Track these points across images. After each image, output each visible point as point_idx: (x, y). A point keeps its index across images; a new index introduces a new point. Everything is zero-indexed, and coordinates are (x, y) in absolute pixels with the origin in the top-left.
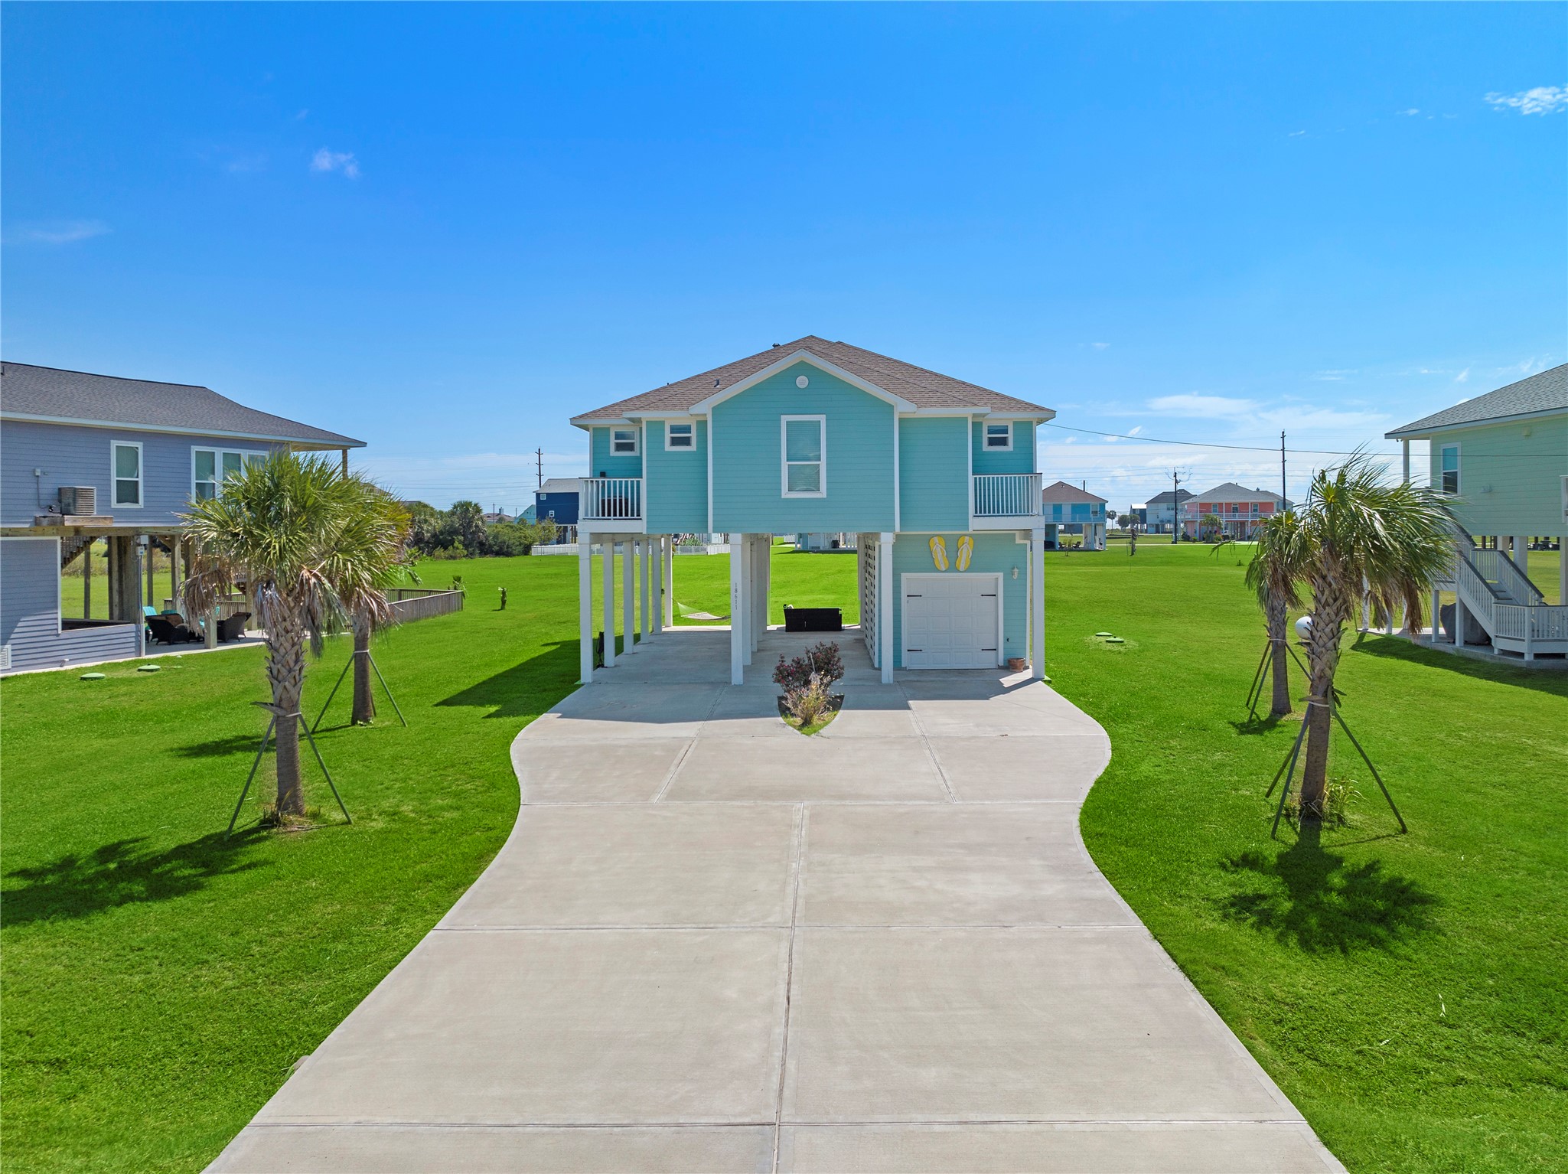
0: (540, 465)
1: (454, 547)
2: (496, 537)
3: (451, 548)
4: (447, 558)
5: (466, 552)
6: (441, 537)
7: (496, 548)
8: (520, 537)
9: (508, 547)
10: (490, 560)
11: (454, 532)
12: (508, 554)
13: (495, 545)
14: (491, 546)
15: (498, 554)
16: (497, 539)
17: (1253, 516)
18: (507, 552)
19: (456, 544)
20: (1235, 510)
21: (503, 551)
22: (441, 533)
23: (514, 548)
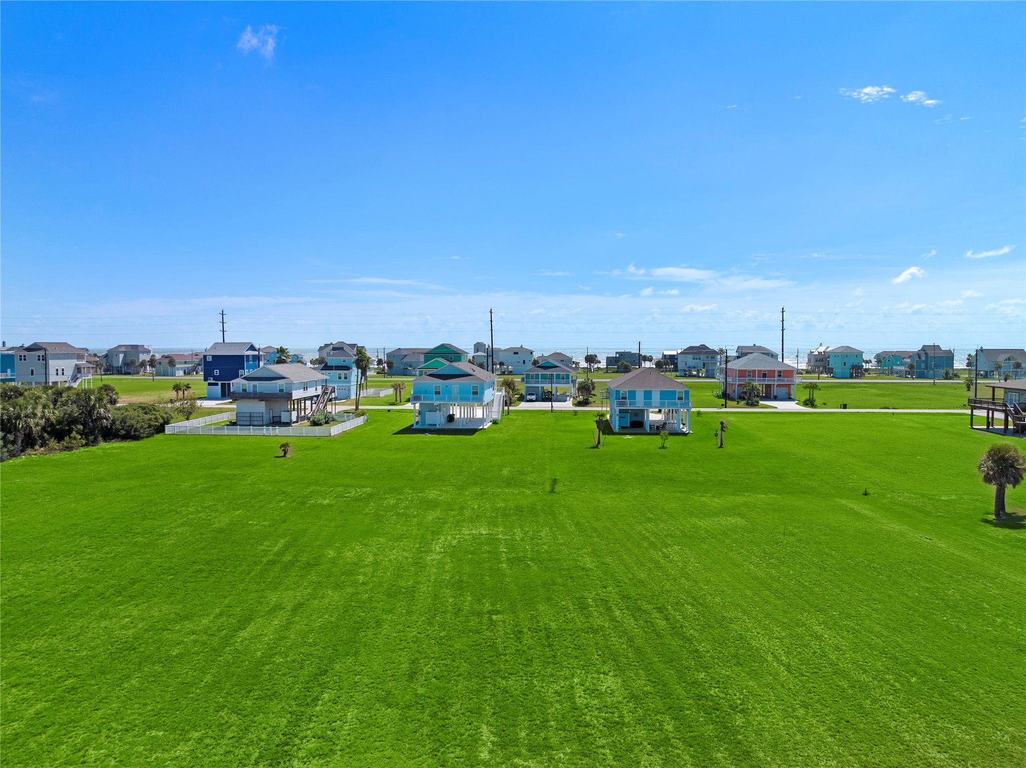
0: (223, 323)
1: (70, 438)
2: (123, 421)
3: (67, 438)
4: (61, 450)
5: (84, 442)
6: (58, 427)
7: (123, 432)
8: (150, 419)
9: (136, 430)
10: (115, 445)
11: (73, 421)
12: (136, 438)
13: (121, 429)
14: (118, 430)
15: (125, 438)
16: (125, 423)
17: (778, 380)
18: (134, 435)
19: (74, 434)
20: (765, 375)
21: (131, 435)
22: (59, 422)
23: (142, 431)
